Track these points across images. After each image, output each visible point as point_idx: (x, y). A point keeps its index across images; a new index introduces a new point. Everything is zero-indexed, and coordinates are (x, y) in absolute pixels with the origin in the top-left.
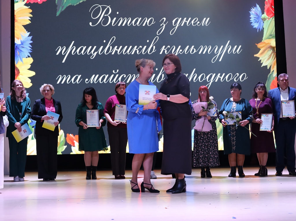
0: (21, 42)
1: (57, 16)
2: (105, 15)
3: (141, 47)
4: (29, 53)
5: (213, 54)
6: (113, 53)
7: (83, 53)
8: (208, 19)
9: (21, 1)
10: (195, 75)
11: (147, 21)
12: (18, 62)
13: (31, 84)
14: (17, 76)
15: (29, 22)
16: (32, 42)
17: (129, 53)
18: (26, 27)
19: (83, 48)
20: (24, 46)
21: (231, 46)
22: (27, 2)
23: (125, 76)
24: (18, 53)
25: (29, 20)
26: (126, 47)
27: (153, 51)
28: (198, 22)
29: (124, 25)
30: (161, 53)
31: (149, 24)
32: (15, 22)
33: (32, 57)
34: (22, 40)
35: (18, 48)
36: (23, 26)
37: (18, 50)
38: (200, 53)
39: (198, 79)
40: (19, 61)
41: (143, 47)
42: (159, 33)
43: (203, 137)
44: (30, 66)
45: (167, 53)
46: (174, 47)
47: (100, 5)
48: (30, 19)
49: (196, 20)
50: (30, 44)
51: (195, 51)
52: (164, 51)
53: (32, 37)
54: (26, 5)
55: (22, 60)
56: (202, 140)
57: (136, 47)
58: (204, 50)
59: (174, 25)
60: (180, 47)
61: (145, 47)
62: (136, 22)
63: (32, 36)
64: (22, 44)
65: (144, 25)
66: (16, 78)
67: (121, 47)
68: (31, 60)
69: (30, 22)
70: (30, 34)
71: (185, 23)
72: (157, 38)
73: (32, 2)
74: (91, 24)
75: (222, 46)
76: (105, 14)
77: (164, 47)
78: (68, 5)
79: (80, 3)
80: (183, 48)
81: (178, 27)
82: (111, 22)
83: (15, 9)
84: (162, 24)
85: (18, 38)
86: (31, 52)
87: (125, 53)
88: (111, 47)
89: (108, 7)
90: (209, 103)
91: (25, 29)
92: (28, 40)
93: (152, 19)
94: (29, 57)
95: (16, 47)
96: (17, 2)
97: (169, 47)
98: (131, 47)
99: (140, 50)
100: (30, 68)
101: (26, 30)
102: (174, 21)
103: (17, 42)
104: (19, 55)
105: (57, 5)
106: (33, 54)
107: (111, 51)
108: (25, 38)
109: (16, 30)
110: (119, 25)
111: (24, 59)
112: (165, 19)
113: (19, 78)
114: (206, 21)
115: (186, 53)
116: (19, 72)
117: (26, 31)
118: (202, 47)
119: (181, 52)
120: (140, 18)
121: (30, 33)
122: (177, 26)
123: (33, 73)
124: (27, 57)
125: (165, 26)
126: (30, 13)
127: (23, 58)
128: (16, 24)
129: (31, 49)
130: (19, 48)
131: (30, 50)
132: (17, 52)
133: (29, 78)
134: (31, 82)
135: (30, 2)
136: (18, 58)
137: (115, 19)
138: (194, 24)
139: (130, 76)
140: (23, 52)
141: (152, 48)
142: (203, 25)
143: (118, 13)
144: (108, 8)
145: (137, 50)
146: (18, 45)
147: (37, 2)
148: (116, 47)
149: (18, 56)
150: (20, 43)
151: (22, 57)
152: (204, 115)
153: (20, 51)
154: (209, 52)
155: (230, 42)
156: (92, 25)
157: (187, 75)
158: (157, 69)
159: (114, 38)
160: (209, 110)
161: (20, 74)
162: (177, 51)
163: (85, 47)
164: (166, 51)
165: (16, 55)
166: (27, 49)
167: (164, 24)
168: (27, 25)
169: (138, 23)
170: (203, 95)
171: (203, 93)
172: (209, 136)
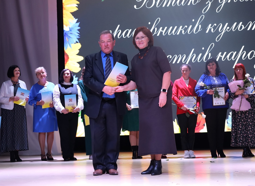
0: (70, 29)
1: (102, 1)
3: (186, 26)
4: (77, 39)
6: (158, 35)
7: (129, 36)
10: (244, 52)
12: (67, 48)
13: (80, 69)
14: (67, 61)
15: (76, 9)
16: (79, 28)
17: (174, 34)
18: (74, 14)
19: (128, 31)
20: (72, 32)
23: (171, 57)
24: (67, 40)
25: (77, 7)
26: (171, 28)
27: (199, 31)
29: (168, 6)
30: (207, 32)
31: (194, 3)
32: (63, 9)
33: (80, 42)
34: (70, 27)
35: (67, 35)
36: (71, 13)
38: (249, 29)
39: (248, 56)
40: (68, 47)
41: (188, 27)
42: (204, 11)
44: (79, 51)
45: (213, 31)
46: (221, 25)
48: (77, 6)
50: (78, 30)
51: (243, 28)
52: (210, 29)
53: (79, 24)
55: (70, 46)
57: (181, 27)
58: (254, 26)
59: (221, 2)
60: (227, 24)
61: (191, 26)
62: (181, 2)
63: (79, 23)
64: (70, 30)
65: (189, 4)
66: (66, 63)
67: (166, 28)
68: (79, 46)
69: (78, 9)
70: (77, 21)
72: (203, 16)
74: (135, 7)
77: (210, 25)
80: (230, 25)
81: (224, 4)
82: (155, 4)
84: (208, 2)
85: (67, 25)
86: (79, 37)
87: (170, 34)
88: (156, 29)
91: (73, 16)
92: (75, 26)
94: (77, 42)
95: (65, 33)
97: (215, 25)
98: (176, 27)
99: (186, 30)
100: (78, 53)
101: (73, 17)
103: (66, 28)
106: (81, 40)
107: (156, 33)
108: (73, 25)
109: (65, 18)
110: (164, 6)
111: (73, 45)
113: (68, 63)
115: (234, 30)
116: (68, 58)
117: (74, 18)
118: (250, 23)
119: (228, 30)
121: (77, 19)
123: (81, 58)
124: (76, 42)
125: (211, 4)
126: (77, 1)
127: (71, 43)
128: (64, 12)
129: (78, 35)
131: (78, 36)
132: (66, 39)
133: (78, 63)
134: (80, 67)
136: (67, 44)
139: (175, 56)
140: (71, 38)
141: (198, 27)
142: (251, 0)
145: (182, 30)
146: (66, 31)
148: (161, 28)
149: (67, 42)
150: (69, 30)
151: (70, 43)
152: (241, 93)
153: (68, 37)
156: (137, 7)
157: (235, 52)
158: (203, 48)
159: (159, 19)
160: (246, 88)
161: (69, 59)
162: (224, 28)
163: (131, 30)
164: (212, 30)
165: (65, 41)
166: (75, 35)
167: (210, 2)
168: (75, 12)
169: (183, 3)
170: (239, 73)
171: (238, 71)
172: (247, 115)
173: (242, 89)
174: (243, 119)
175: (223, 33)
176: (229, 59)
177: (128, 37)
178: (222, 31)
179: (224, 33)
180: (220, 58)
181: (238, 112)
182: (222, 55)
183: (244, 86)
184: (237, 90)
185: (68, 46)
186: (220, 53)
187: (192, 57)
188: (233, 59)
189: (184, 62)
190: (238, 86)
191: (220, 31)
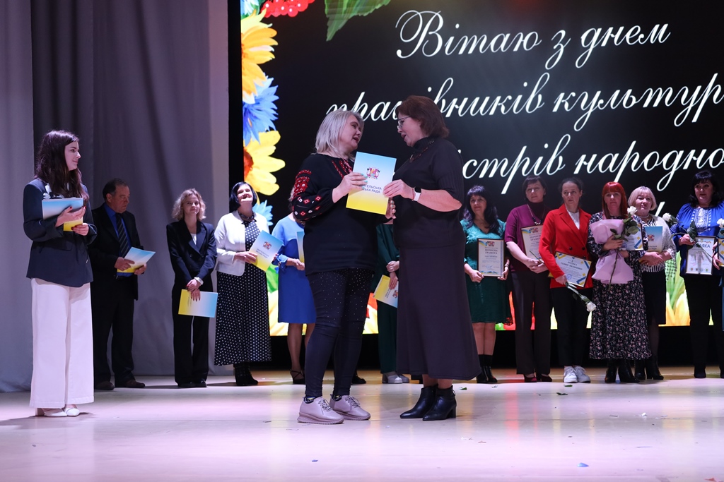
0: (256, 100)
1: (327, 40)
2: (430, 33)
3: (510, 98)
4: (273, 121)
5: (677, 107)
6: (448, 115)
7: (385, 117)
8: (665, 26)
9: (254, 14)
10: (636, 155)
11: (524, 39)
12: (248, 142)
13: (277, 187)
14: (249, 170)
15: (271, 57)
16: (277, 98)
17: (483, 113)
18: (266, 67)
19: (383, 107)
20: (262, 106)
21: (720, 86)
22: (266, 15)
23: (475, 164)
24: (250, 124)
25: (272, 52)
26: (477, 99)
27: (537, 107)
28: (642, 36)
29: (471, 51)
30: (555, 109)
31: (527, 48)
32: (242, 57)
33: (277, 130)
34: (257, 95)
35: (250, 113)
36: (260, 65)
37: (249, 115)
38: (646, 105)
39: (643, 164)
40: (251, 140)
41: (514, 98)
42: (550, 65)
43: (612, 295)
44: (275, 148)
45: (569, 109)
46: (584, 95)
47: (419, 12)
48: (273, 50)
49: (636, 30)
50: (274, 102)
51: (634, 102)
52: (562, 104)
53: (277, 88)
54: (264, 21)
55: (257, 138)
56: (610, 300)
57: (498, 98)
58: (657, 97)
59: (585, 45)
60: (598, 93)
61: (520, 97)
62: (499, 43)
63: (277, 86)
64: (258, 103)
65: (516, 49)
66: (247, 175)
67: (465, 100)
68: (275, 136)
70: (273, 82)
71: (611, 39)
72: (546, 76)
73: (276, 15)
74: (399, 53)
75: (699, 88)
76: (429, 30)
77: (562, 95)
78: (352, 15)
79: (376, 10)
80: (606, 96)
81: (594, 49)
82: (443, 48)
83: (242, 32)
84: (558, 44)
85: (249, 92)
86: (276, 118)
87: (474, 113)
88: (444, 101)
89: (437, 14)
90: (628, 222)
91: (264, 71)
92: (268, 94)
93: (534, 35)
94: (271, 129)
95: (246, 109)
96: (247, 16)
97: (573, 94)
98: (487, 99)
99: (508, 104)
100: (274, 154)
101: (264, 74)
102: (584, 37)
103: (248, 99)
104: (252, 128)
105: (327, 16)
106: (279, 125)
108: (264, 91)
109: (245, 75)
110: (461, 52)
111: (262, 135)
112: (563, 33)
113: (251, 175)
114: (659, 33)
115: (614, 106)
116: (251, 162)
117: (266, 75)
118: (650, 91)
119: (602, 106)
120: (508, 35)
121: (272, 79)
122: (592, 47)
123: (280, 164)
124: (268, 129)
125: (565, 49)
126: (274, 38)
127: (259, 132)
128: (245, 63)
129: (275, 112)
130: (251, 111)
131: (275, 115)
132: (248, 121)
133: (273, 173)
134: (276, 183)
135: (272, 16)
136: (250, 132)
137: (452, 39)
138: (631, 40)
139: (485, 162)
140: (259, 119)
141: (536, 99)
142: (652, 42)
143: (457, 26)
144: (437, 16)
145: (501, 106)
146: (249, 105)
147: (287, 15)
148: (455, 100)
149: (250, 129)
150: (253, 102)
151: (257, 130)
152: (616, 247)
153: (253, 118)
154: (669, 103)
155: (718, 76)
156: (402, 55)
157: (617, 155)
158: (546, 146)
159: (450, 81)
160: (626, 237)
161: (253, 166)
162: (592, 103)
163: (388, 104)
164: (566, 106)
165: (246, 126)
166: (267, 113)
167: (561, 45)
168: (267, 63)
169: (502, 46)
170: (613, 201)
171: (612, 197)
172: (627, 292)
173: (619, 239)
174: (618, 300)
175: (589, 113)
176: (603, 170)
177: (383, 119)
178: (588, 109)
179: (592, 113)
180: (584, 167)
181: (608, 286)
182: (587, 160)
183: (623, 232)
184: (608, 239)
185: (251, 137)
186: (584, 157)
187: (521, 163)
188: (611, 171)
189: (504, 174)
190: (612, 230)
191: (584, 107)
